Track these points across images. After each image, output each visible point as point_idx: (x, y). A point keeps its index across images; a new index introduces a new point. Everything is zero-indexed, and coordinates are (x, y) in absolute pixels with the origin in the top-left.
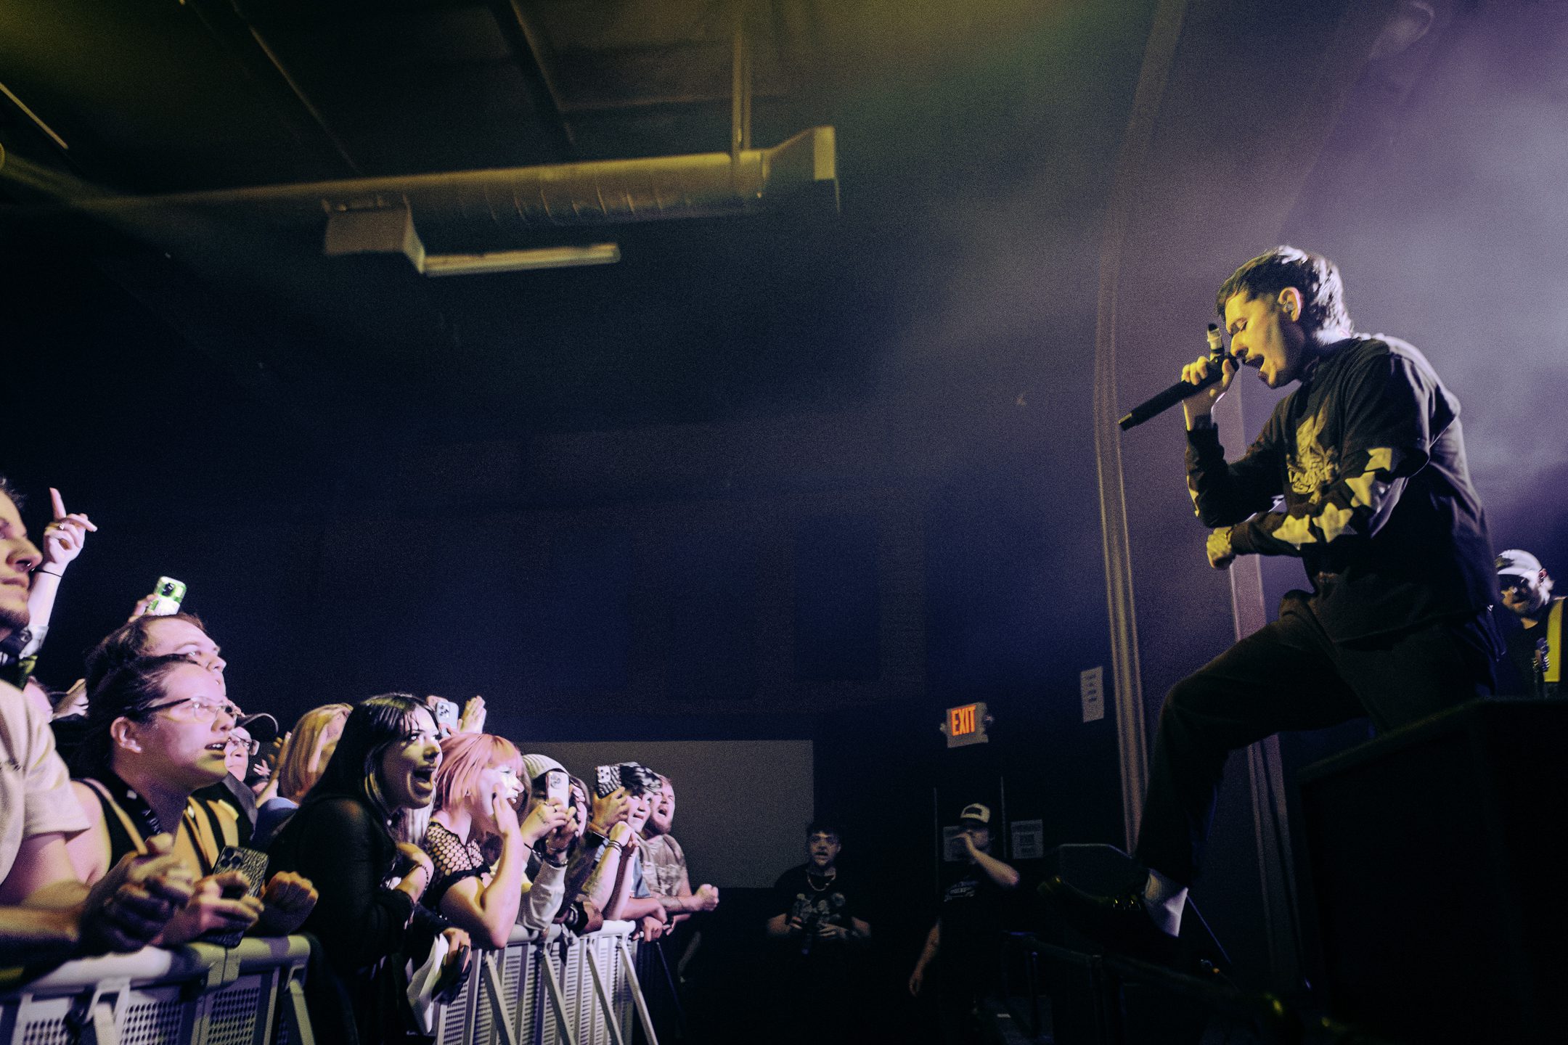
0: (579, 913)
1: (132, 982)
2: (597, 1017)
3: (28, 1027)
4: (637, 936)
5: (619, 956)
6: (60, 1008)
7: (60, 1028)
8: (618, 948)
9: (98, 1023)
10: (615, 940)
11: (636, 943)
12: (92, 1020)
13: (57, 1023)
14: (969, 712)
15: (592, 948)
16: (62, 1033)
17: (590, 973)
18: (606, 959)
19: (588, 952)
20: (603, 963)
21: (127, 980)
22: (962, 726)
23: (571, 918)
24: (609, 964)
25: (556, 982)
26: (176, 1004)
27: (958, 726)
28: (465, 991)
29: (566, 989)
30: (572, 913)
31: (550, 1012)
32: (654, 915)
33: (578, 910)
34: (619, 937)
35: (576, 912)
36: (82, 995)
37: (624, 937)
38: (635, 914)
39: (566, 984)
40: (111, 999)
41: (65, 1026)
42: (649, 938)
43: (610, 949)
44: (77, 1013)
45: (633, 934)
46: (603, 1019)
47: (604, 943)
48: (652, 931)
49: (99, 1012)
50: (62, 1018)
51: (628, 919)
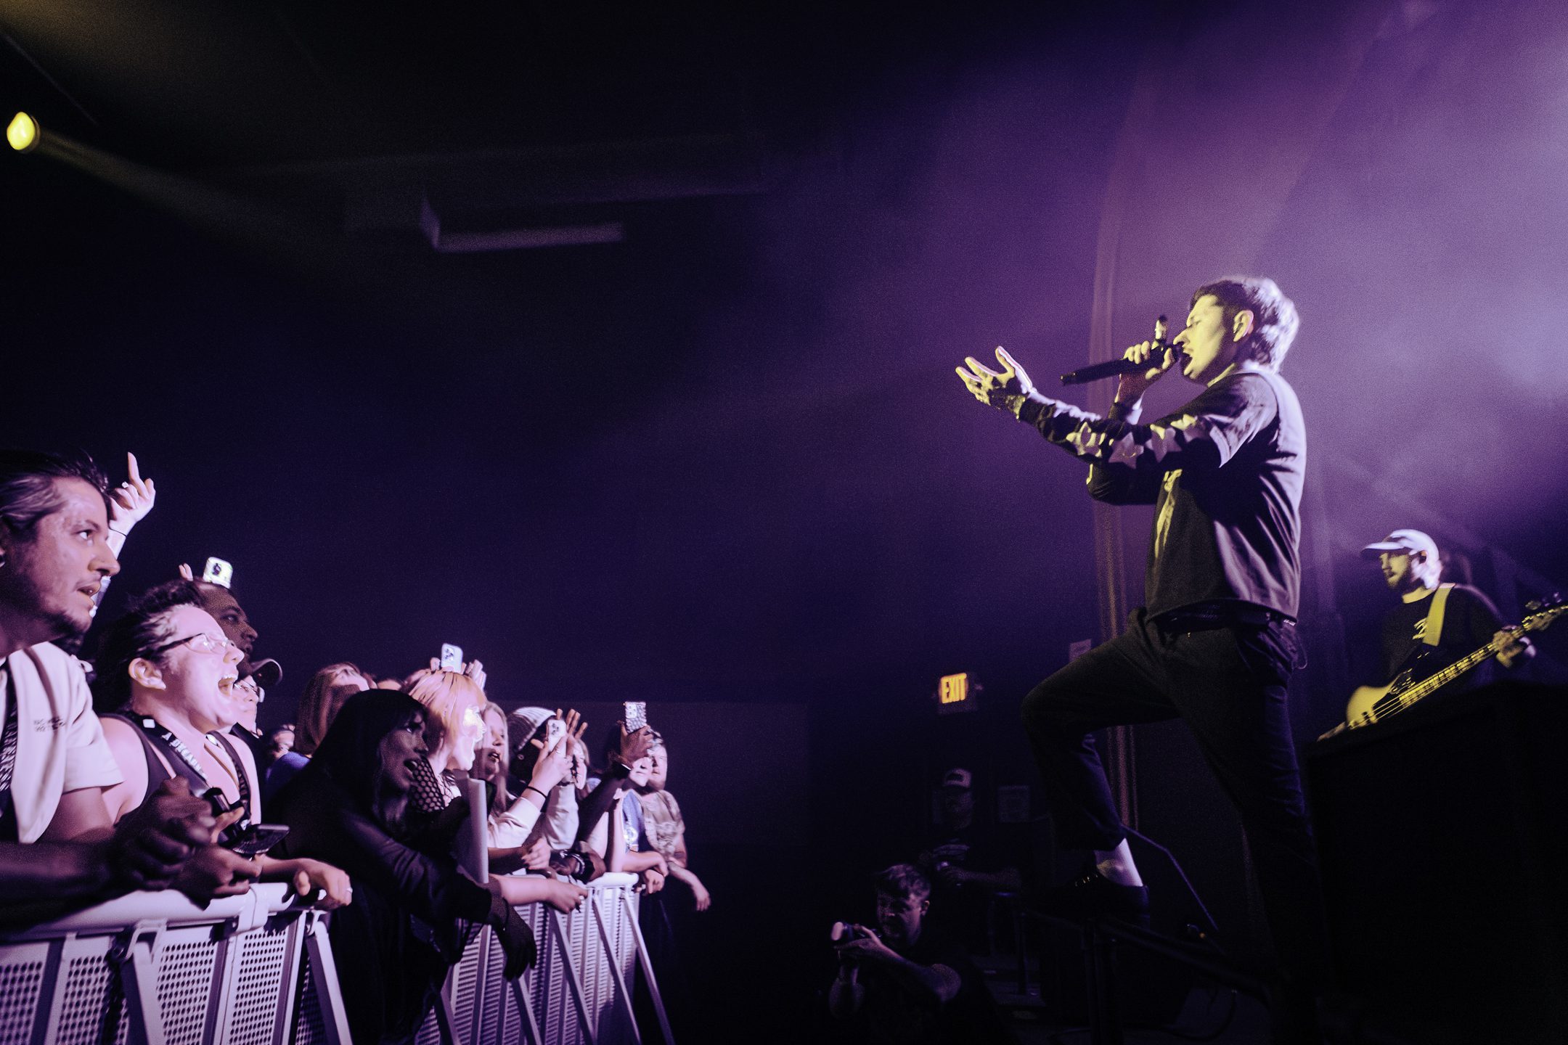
0: (586, 865)
1: (168, 923)
2: (601, 963)
3: (72, 963)
4: (639, 889)
5: (622, 907)
6: (101, 946)
7: (102, 965)
8: (622, 899)
9: (137, 961)
10: (619, 891)
11: (638, 895)
12: (132, 957)
13: (99, 960)
14: (960, 681)
15: (597, 898)
16: (104, 970)
17: (595, 922)
18: (610, 909)
19: (593, 903)
20: (607, 913)
21: (164, 921)
22: (952, 694)
23: (577, 870)
24: (613, 914)
25: (563, 930)
26: (209, 944)
27: (948, 694)
28: (477, 943)
29: (572, 936)
30: (579, 864)
31: (558, 958)
32: (656, 868)
33: (584, 861)
34: (622, 889)
35: (583, 864)
36: (122, 934)
37: (627, 890)
38: (638, 867)
39: (572, 932)
40: (149, 938)
41: (106, 963)
42: (651, 891)
43: (613, 900)
44: (118, 951)
45: (635, 887)
46: (607, 966)
47: (608, 894)
48: (654, 883)
49: (138, 950)
50: (103, 955)
51: (631, 872)
